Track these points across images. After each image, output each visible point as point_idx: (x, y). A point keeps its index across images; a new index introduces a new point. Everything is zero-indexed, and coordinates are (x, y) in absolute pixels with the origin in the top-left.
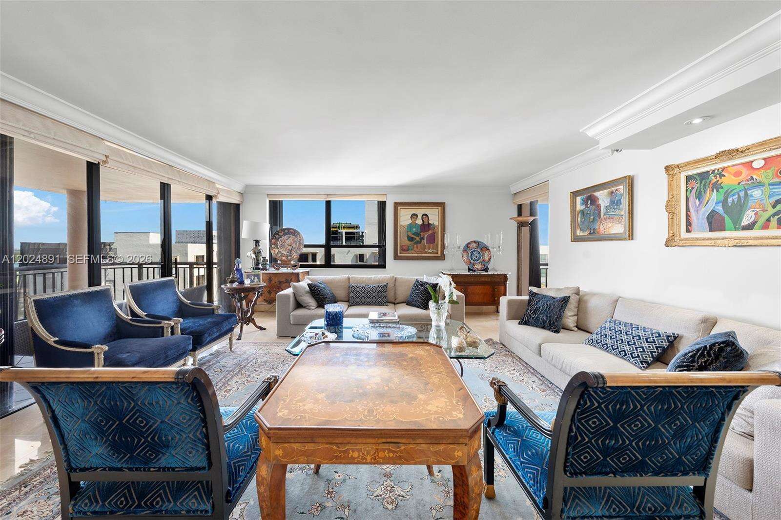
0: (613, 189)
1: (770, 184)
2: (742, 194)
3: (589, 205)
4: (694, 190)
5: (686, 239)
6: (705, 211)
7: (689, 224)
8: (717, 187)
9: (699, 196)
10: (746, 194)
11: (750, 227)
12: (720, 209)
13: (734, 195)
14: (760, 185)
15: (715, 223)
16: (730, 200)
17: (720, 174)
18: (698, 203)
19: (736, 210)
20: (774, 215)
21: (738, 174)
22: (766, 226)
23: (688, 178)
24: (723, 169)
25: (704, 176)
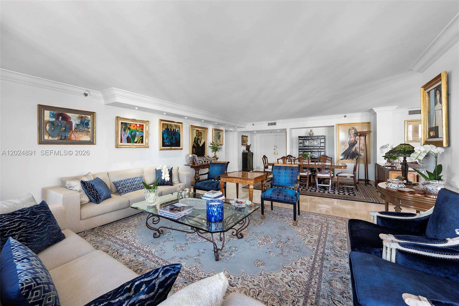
0: (83, 115)
1: (140, 132)
2: (135, 132)
3: (60, 120)
4: (123, 128)
5: (121, 145)
6: (126, 136)
7: (121, 140)
8: (129, 129)
9: (125, 130)
10: (136, 133)
11: (136, 142)
12: (130, 136)
13: (133, 133)
14: (138, 131)
15: (129, 140)
16: (132, 134)
17: (130, 125)
18: (124, 133)
19: (134, 137)
20: (140, 140)
21: (134, 127)
22: (139, 143)
23: (122, 123)
24: (131, 124)
25: (126, 124)
